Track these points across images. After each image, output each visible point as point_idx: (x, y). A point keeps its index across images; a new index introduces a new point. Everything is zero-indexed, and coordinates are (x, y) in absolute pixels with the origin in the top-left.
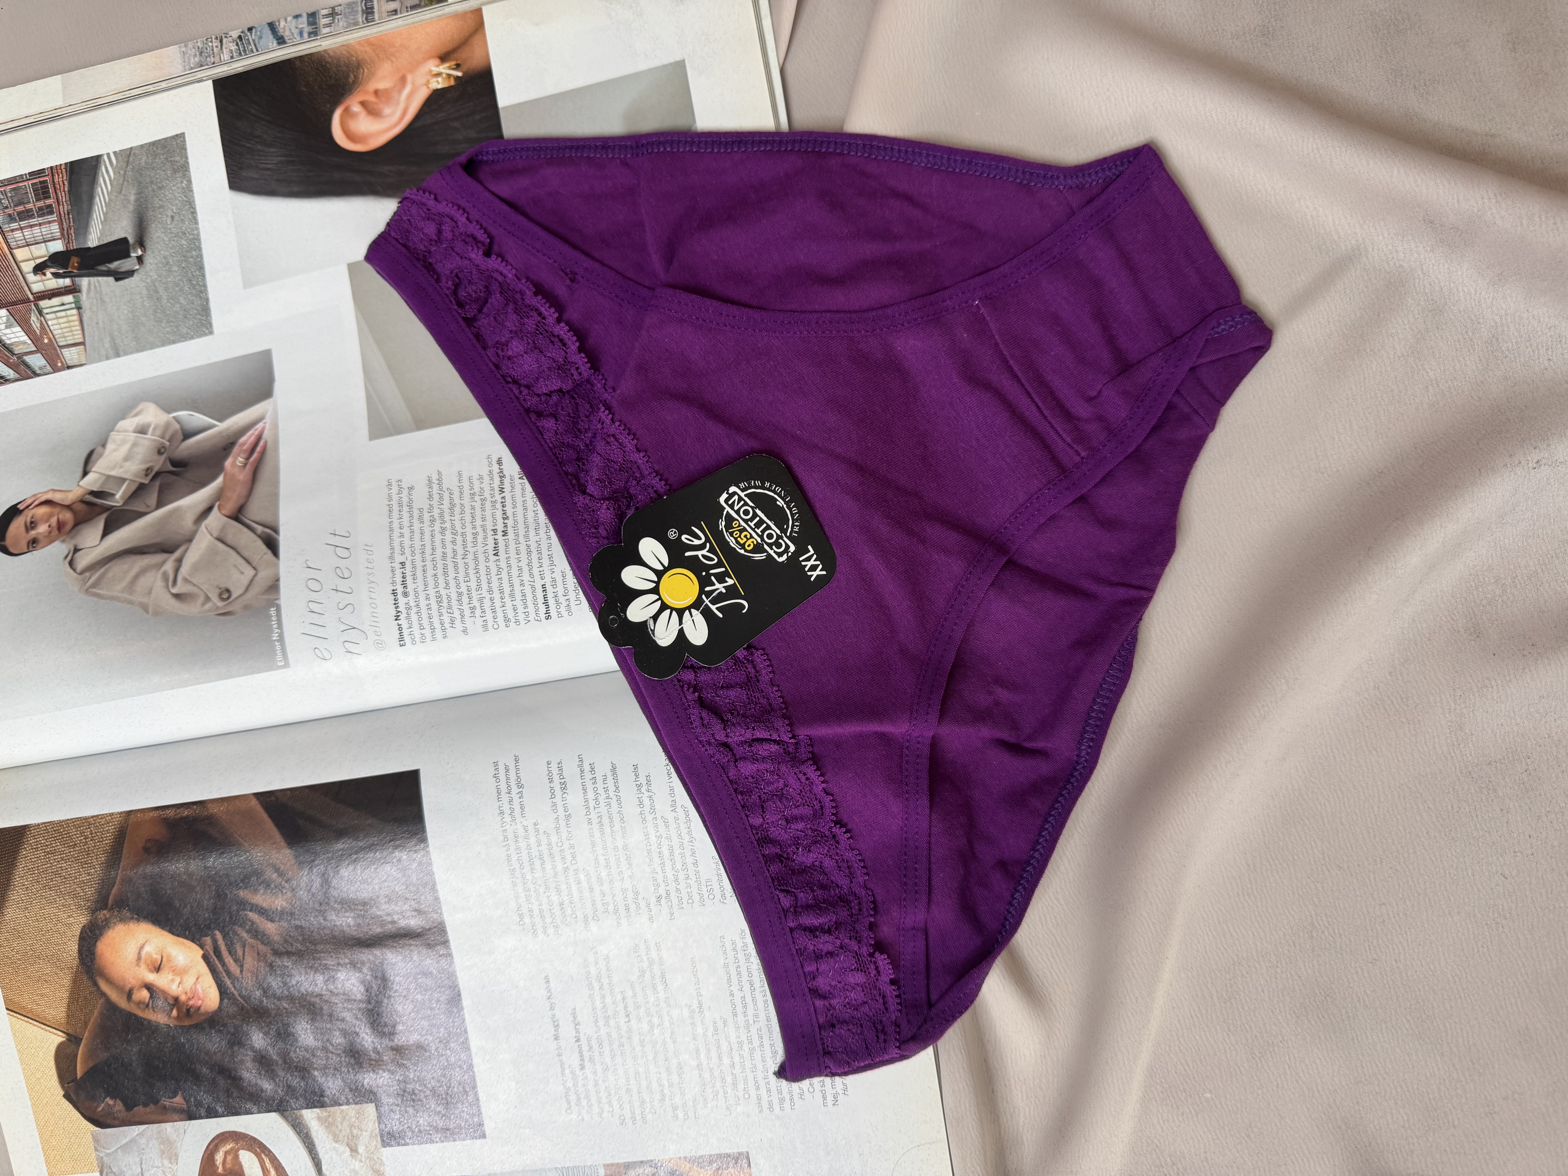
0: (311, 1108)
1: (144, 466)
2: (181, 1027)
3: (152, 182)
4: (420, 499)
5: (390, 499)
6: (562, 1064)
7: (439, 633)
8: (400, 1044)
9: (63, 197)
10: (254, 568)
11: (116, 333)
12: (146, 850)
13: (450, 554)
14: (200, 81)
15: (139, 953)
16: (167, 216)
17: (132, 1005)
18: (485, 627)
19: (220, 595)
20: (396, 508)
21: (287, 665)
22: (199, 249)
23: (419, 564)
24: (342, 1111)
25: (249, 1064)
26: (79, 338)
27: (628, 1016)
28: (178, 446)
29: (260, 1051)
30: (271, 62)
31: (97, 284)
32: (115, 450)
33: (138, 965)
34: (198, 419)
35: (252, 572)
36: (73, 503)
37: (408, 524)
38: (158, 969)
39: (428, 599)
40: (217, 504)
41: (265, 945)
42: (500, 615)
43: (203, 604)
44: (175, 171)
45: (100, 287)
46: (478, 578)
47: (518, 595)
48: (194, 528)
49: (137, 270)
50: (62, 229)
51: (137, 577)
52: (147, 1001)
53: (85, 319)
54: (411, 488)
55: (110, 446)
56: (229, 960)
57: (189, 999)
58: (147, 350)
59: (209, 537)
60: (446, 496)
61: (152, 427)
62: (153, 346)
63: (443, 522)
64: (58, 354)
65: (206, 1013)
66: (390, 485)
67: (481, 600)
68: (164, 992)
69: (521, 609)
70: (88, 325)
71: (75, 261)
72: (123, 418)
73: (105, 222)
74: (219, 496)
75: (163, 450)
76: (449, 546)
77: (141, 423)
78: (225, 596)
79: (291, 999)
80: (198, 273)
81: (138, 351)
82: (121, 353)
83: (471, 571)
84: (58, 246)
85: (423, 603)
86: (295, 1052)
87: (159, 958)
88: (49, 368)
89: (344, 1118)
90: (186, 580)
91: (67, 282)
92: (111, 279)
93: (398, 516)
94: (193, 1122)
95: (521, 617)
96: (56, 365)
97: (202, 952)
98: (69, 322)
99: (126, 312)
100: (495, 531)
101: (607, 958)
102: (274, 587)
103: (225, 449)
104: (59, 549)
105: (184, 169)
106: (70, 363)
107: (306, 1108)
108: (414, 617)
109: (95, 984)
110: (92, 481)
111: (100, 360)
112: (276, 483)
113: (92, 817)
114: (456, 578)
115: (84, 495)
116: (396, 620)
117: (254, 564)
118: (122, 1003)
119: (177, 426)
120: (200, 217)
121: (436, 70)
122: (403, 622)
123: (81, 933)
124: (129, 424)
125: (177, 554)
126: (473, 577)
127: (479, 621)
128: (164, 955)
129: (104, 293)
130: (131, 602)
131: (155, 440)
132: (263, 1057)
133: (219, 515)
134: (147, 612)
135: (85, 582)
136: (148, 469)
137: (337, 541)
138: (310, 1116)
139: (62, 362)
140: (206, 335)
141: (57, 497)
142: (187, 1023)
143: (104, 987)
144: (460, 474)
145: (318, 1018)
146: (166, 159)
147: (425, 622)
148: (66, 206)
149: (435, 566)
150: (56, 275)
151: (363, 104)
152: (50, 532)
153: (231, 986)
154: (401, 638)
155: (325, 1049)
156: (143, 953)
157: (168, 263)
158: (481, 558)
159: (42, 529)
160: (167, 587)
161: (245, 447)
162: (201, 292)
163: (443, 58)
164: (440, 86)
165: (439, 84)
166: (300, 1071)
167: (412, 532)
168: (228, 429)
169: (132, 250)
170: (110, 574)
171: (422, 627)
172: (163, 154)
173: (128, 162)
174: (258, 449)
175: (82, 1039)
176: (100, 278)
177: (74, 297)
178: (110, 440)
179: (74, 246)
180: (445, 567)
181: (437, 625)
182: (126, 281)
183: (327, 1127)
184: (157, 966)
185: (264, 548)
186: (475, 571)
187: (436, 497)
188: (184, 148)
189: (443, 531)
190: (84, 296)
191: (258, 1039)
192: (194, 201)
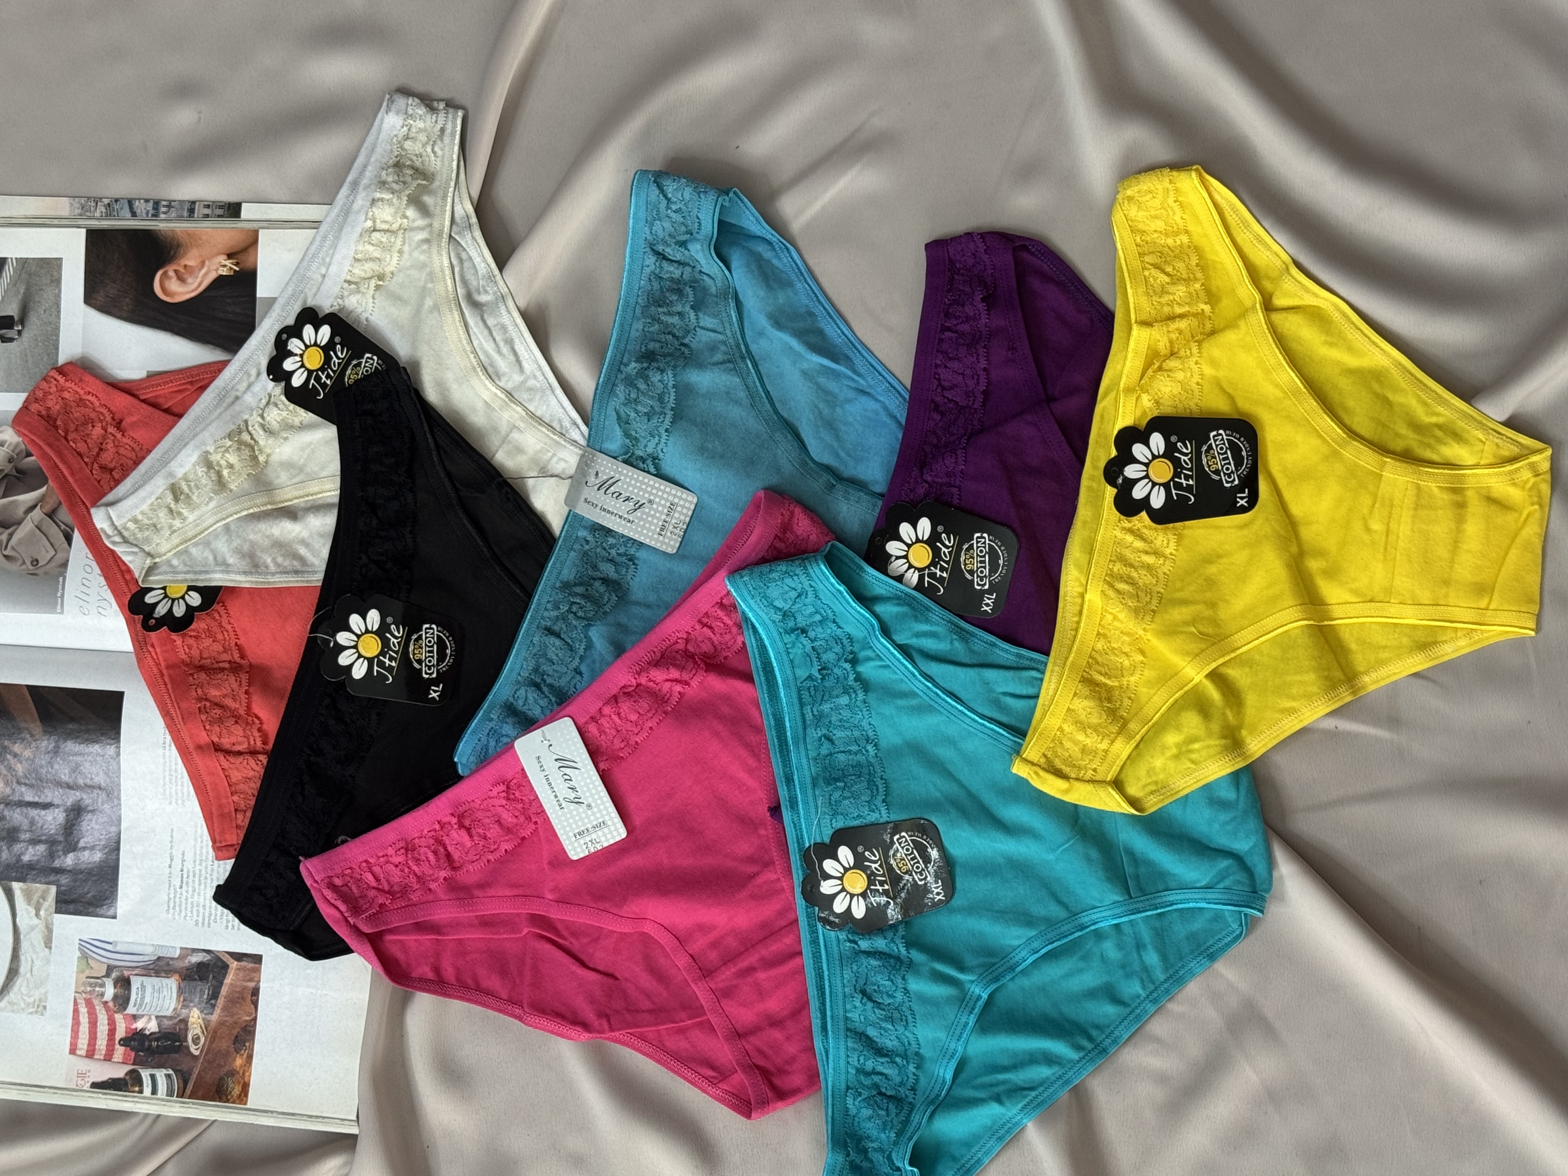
0: (18, 881)
3: (36, 284)
6: (170, 883)
10: (56, 551)
14: (79, 227)
16: (42, 309)
19: (32, 562)
21: (62, 613)
22: (58, 336)
28: (22, 461)
30: (126, 227)
35: (54, 553)
41: (13, 776)
43: (21, 565)
44: (52, 281)
49: (17, 339)
59: (32, 524)
61: (8, 443)
78: (35, 563)
102: (65, 565)
105: (57, 282)
107: (16, 881)
120: (62, 316)
121: (225, 264)
125: (10, 531)
131: (8, 453)
146: (48, 272)
151: (176, 271)
157: (36, 340)
160: (1, 549)
163: (230, 256)
164: (224, 274)
165: (224, 272)
169: (15, 325)
172: (46, 268)
173: (23, 267)
182: (8, 345)
183: (25, 895)
185: (63, 539)
188: (60, 267)
192: (60, 306)
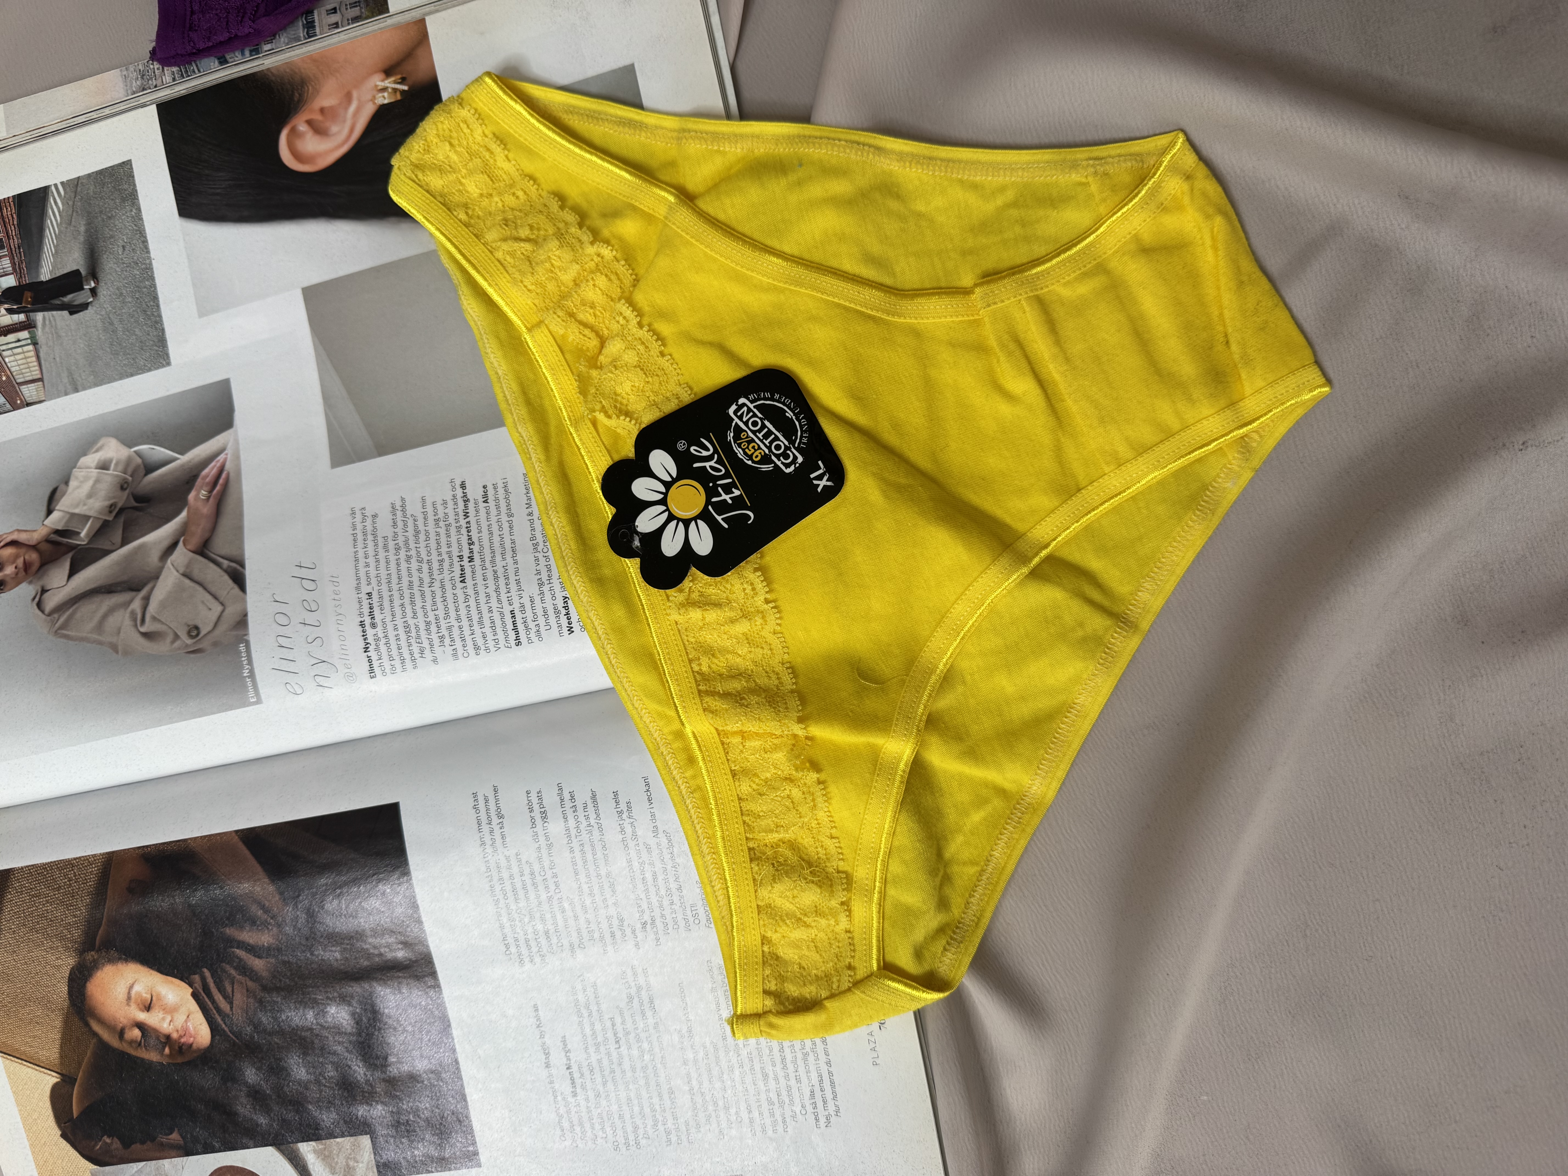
0: (307, 1141)
1: (107, 503)
2: (174, 1064)
3: (101, 212)
4: (384, 527)
5: (354, 528)
6: (554, 1092)
7: (409, 664)
8: (392, 1075)
9: (13, 231)
10: (222, 604)
11: (73, 368)
12: (130, 890)
13: (416, 583)
14: (143, 105)
15: (129, 993)
16: (118, 246)
17: (124, 1044)
18: (455, 655)
19: (189, 633)
20: (360, 537)
21: (259, 701)
22: (152, 278)
23: (386, 594)
24: (338, 1143)
25: (244, 1100)
26: (36, 374)
27: (617, 1042)
28: (141, 481)
29: (253, 1086)
30: (215, 83)
31: (52, 319)
32: (78, 487)
33: (128, 1005)
34: (160, 452)
35: (220, 608)
36: (39, 543)
37: (374, 554)
38: (148, 1008)
39: (396, 629)
40: (182, 539)
41: (254, 981)
42: (469, 643)
43: (173, 642)
44: (124, 200)
45: (55, 320)
46: (446, 606)
47: (487, 622)
48: (160, 564)
49: (91, 302)
50: (13, 264)
51: (105, 616)
52: (139, 1039)
53: (42, 355)
54: (375, 516)
55: (73, 483)
56: (218, 997)
57: (181, 1037)
58: (105, 384)
59: (175, 573)
60: (410, 523)
61: (114, 462)
62: (111, 380)
63: (408, 550)
64: (17, 392)
65: (199, 1050)
66: (353, 513)
67: (450, 629)
68: (155, 1031)
69: (490, 637)
70: (45, 361)
71: (28, 296)
72: (85, 454)
73: (56, 255)
74: (184, 530)
75: (126, 486)
76: (415, 573)
77: (103, 458)
78: (194, 633)
79: (281, 1033)
80: (152, 303)
81: (96, 385)
82: (80, 388)
83: (439, 599)
84: (10, 281)
85: (391, 634)
86: (288, 1085)
87: (149, 997)
88: (8, 406)
89: (340, 1149)
90: (154, 619)
91: (22, 317)
92: (65, 313)
93: (363, 546)
94: (190, 1158)
95: (491, 644)
96: (15, 403)
97: (191, 990)
98: (26, 358)
99: (82, 346)
100: (461, 557)
101: (595, 985)
102: (242, 622)
103: (187, 483)
104: (26, 591)
105: (133, 196)
106: (29, 400)
107: (302, 1142)
108: (383, 648)
109: (87, 1025)
110: (56, 520)
111: (59, 397)
112: (240, 516)
113: (75, 859)
114: (423, 607)
115: (49, 535)
116: (365, 652)
117: (222, 599)
118: (114, 1042)
119: (139, 461)
120: (151, 246)
121: (381, 84)
122: (372, 653)
123: (70, 974)
124: (91, 460)
125: (144, 593)
126: (440, 606)
127: (449, 650)
128: (154, 994)
129: (59, 327)
130: (100, 643)
131: (117, 476)
132: (257, 1092)
133: (185, 550)
134: (117, 652)
135: (53, 623)
136: (111, 506)
137: (304, 573)
138: (306, 1149)
139: (21, 399)
140: (163, 366)
141: (22, 537)
142: (180, 1060)
143: (96, 1027)
144: (423, 500)
145: (310, 1052)
146: (114, 187)
147: (395, 652)
148: (16, 240)
149: (402, 595)
150: (10, 311)
151: (308, 122)
152: (17, 574)
153: (221, 1022)
154: (371, 670)
155: (318, 1082)
156: (133, 992)
157: (121, 294)
158: (448, 586)
159: (9, 570)
160: (136, 626)
161: (208, 480)
162: (156, 322)
163: (388, 72)
164: (387, 101)
165: (386, 98)
166: (294, 1105)
167: (377, 561)
168: (190, 461)
169: (85, 283)
170: (78, 615)
171: (391, 659)
172: (111, 183)
173: (76, 192)
174: (221, 481)
175: (76, 1080)
176: (54, 313)
177: (29, 332)
178: (72, 478)
179: (27, 280)
180: (412, 596)
181: (406, 655)
182: (81, 313)
183: (323, 1160)
184: (147, 1006)
185: (230, 582)
186: (442, 600)
187: (400, 524)
188: (131, 176)
189: (409, 558)
190: (39, 332)
191: (251, 1075)
192: (144, 230)
